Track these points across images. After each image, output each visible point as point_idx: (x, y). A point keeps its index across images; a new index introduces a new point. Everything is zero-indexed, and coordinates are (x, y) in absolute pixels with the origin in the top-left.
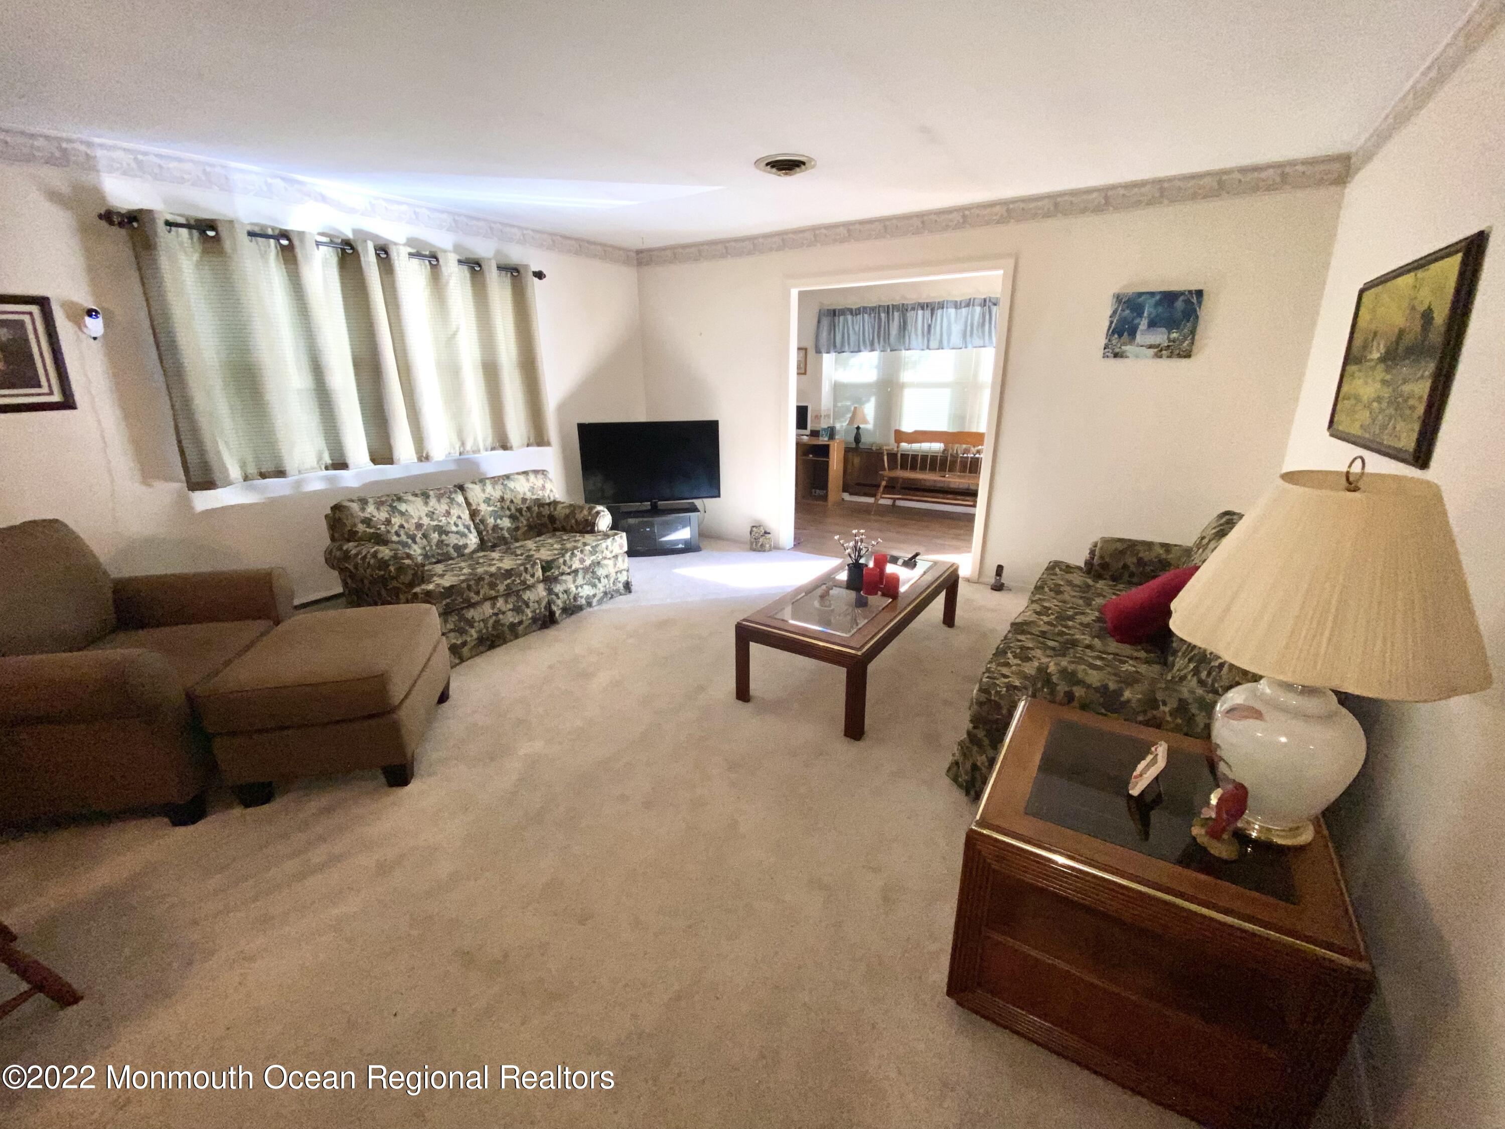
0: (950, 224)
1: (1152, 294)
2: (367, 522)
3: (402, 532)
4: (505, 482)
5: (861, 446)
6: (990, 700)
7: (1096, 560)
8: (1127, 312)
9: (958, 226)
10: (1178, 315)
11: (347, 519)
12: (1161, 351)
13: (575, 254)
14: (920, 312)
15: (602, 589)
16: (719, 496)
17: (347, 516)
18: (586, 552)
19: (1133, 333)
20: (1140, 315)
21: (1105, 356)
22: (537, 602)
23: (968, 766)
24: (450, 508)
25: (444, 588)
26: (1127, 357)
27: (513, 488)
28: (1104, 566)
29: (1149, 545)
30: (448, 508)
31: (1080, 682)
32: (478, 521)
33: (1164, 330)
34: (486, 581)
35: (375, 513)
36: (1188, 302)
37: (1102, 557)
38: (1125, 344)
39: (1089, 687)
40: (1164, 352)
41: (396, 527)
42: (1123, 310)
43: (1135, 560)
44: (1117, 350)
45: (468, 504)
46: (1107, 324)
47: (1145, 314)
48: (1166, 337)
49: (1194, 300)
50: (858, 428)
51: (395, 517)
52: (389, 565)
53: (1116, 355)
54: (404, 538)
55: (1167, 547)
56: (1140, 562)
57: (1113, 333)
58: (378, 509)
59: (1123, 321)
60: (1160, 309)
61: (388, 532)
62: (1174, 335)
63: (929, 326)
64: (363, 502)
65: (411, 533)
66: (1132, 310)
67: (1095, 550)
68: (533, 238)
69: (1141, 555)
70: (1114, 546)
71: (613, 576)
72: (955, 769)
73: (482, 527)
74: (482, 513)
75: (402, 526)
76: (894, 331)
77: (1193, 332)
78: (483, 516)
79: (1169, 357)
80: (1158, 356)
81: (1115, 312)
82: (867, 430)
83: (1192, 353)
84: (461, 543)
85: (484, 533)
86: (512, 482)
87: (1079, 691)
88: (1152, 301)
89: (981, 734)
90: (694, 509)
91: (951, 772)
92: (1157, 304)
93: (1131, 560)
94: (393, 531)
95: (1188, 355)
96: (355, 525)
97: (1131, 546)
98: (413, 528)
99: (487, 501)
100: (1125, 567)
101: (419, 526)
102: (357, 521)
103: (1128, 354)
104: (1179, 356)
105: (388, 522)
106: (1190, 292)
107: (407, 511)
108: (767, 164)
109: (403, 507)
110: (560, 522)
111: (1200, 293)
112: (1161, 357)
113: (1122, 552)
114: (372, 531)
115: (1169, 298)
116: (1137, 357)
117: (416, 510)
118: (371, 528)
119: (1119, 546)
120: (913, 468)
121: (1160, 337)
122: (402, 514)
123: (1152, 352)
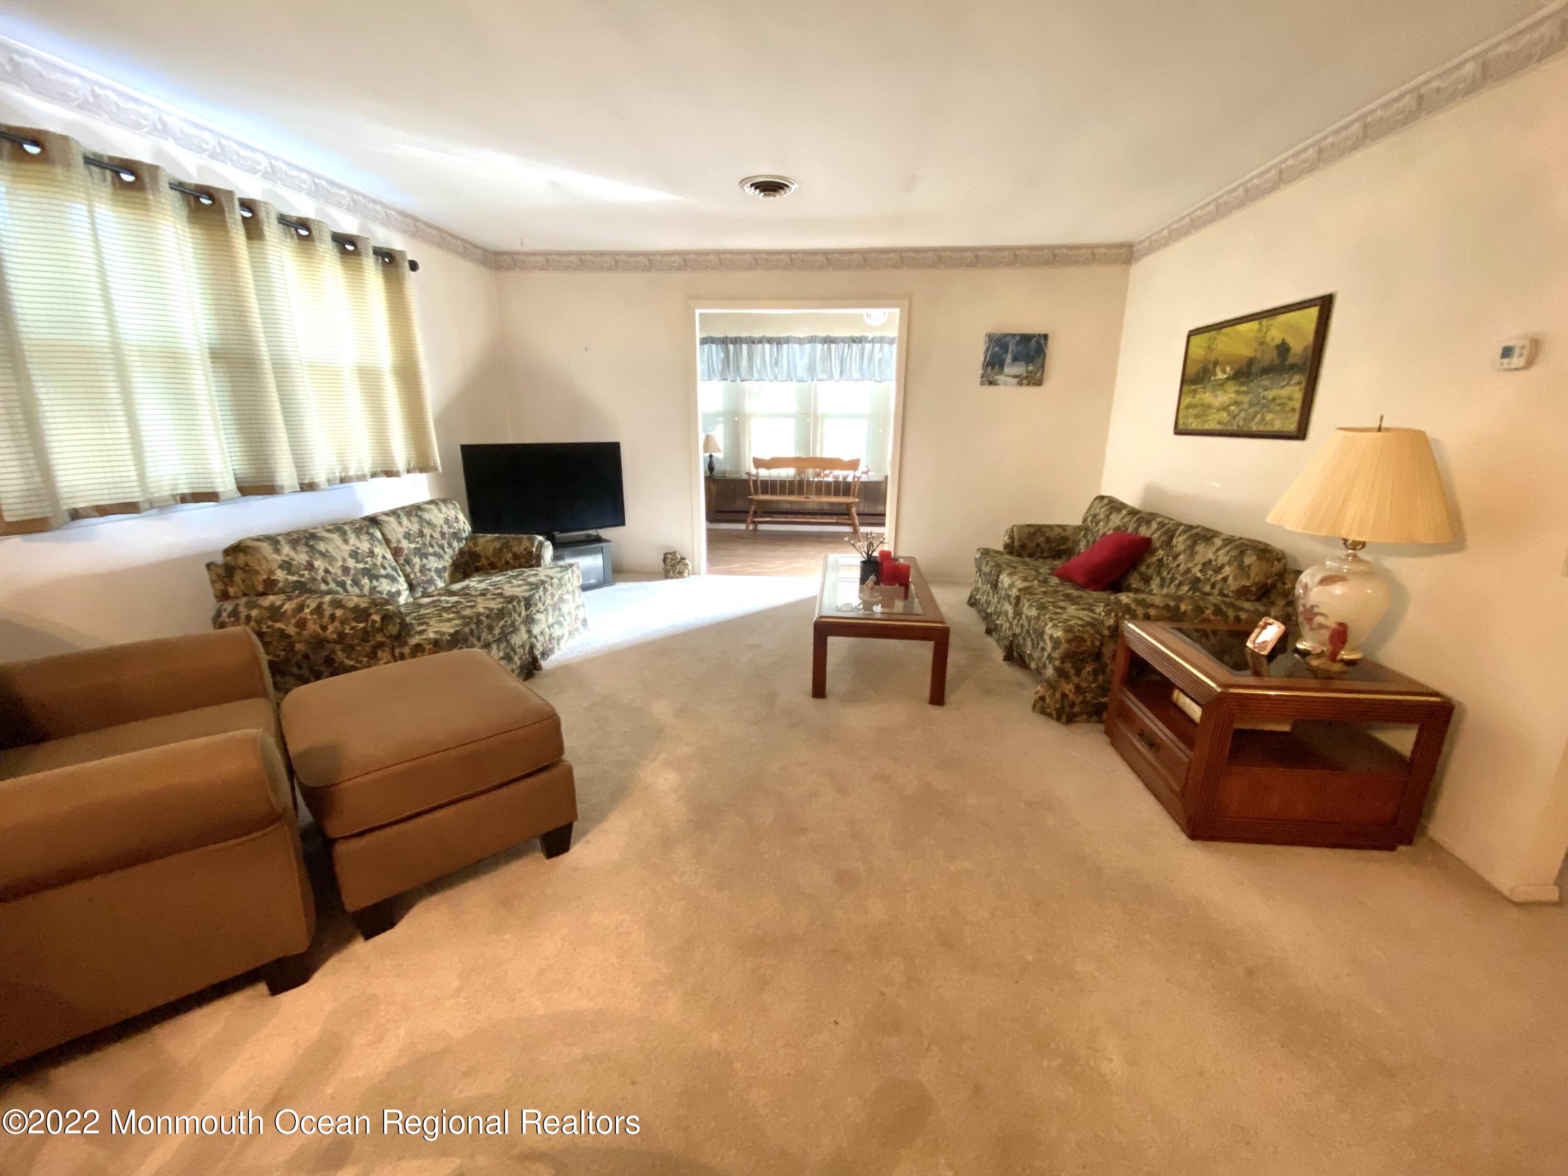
0: (853, 263)
1: (1014, 335)
2: (287, 566)
3: (329, 579)
4: (419, 513)
5: (715, 473)
6: (1076, 637)
7: (1016, 543)
8: (997, 349)
9: (859, 267)
10: (1032, 353)
11: (261, 565)
12: (1022, 380)
13: (437, 246)
14: (767, 346)
15: (568, 628)
16: (622, 523)
17: (259, 560)
18: (555, 585)
19: (1002, 366)
20: (1006, 352)
21: (982, 384)
22: (522, 646)
23: (1058, 696)
24: (372, 545)
25: (450, 635)
26: (998, 384)
27: (428, 520)
28: (1023, 546)
29: (1050, 527)
30: (370, 547)
31: (1152, 606)
32: (402, 562)
33: (1022, 363)
34: (485, 624)
35: (293, 554)
36: (1038, 342)
37: (1020, 540)
38: (997, 374)
39: (1158, 607)
40: (1024, 381)
41: (321, 573)
42: (994, 348)
43: (1043, 539)
44: (991, 379)
45: (387, 542)
46: (982, 358)
47: (1010, 351)
48: (1024, 369)
49: (1042, 341)
50: (711, 456)
51: (317, 560)
52: (370, 615)
53: (991, 383)
54: (333, 585)
55: (1063, 527)
56: (1048, 540)
57: (988, 365)
58: (294, 549)
59: (994, 356)
60: (1020, 348)
61: (314, 579)
62: (1030, 368)
63: (776, 359)
64: (273, 540)
65: (339, 579)
66: (1001, 347)
67: (1013, 536)
68: (396, 219)
69: (1047, 535)
70: (1027, 530)
71: (574, 613)
72: (1040, 704)
73: (408, 569)
74: (406, 552)
75: (327, 571)
76: (744, 362)
77: (1043, 366)
78: (407, 555)
79: (1028, 385)
80: (1020, 384)
81: (988, 349)
82: (718, 459)
83: (1044, 382)
84: (393, 590)
85: (412, 576)
86: (425, 513)
87: (1152, 612)
88: (1014, 341)
89: (1068, 666)
90: (599, 540)
91: (1037, 707)
92: (1018, 343)
93: (1041, 540)
94: (319, 578)
95: (1039, 383)
96: (272, 572)
97: (1039, 530)
98: (339, 573)
99: (407, 536)
100: (1038, 545)
101: (346, 570)
102: (275, 566)
103: (999, 382)
104: (1035, 384)
105: (310, 566)
106: (1039, 335)
107: (327, 551)
108: (752, 185)
109: (322, 547)
110: (487, 559)
111: (1045, 337)
112: (1022, 385)
113: (1034, 534)
114: (295, 578)
115: (1026, 339)
116: (1005, 384)
117: (338, 547)
118: (293, 575)
119: (1032, 530)
120: (773, 492)
121: (1020, 369)
122: (324, 555)
123: (1015, 380)
